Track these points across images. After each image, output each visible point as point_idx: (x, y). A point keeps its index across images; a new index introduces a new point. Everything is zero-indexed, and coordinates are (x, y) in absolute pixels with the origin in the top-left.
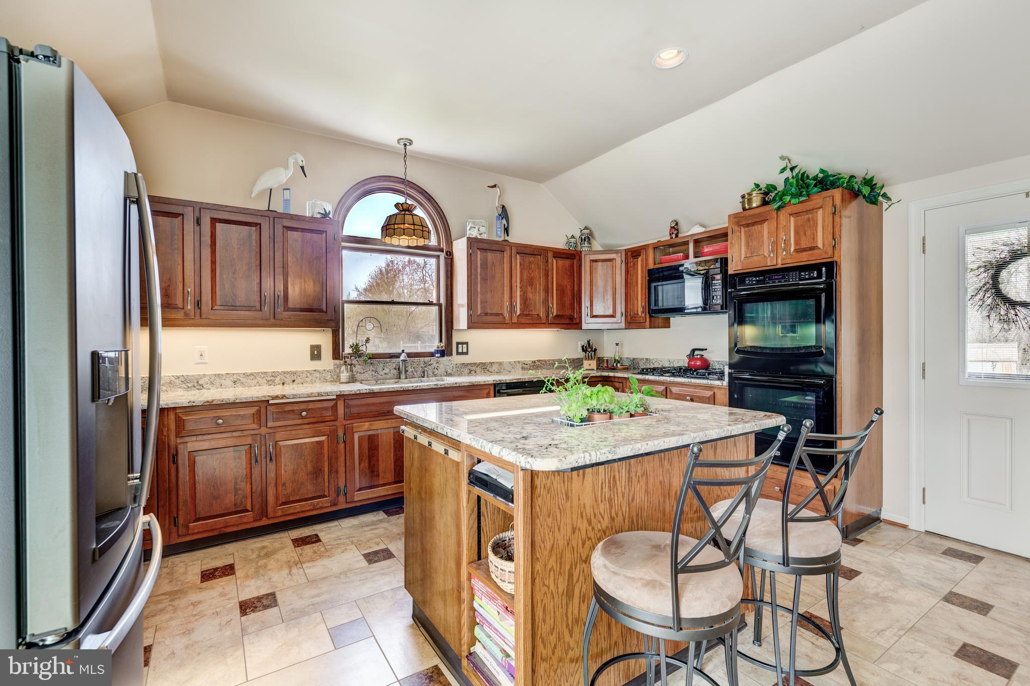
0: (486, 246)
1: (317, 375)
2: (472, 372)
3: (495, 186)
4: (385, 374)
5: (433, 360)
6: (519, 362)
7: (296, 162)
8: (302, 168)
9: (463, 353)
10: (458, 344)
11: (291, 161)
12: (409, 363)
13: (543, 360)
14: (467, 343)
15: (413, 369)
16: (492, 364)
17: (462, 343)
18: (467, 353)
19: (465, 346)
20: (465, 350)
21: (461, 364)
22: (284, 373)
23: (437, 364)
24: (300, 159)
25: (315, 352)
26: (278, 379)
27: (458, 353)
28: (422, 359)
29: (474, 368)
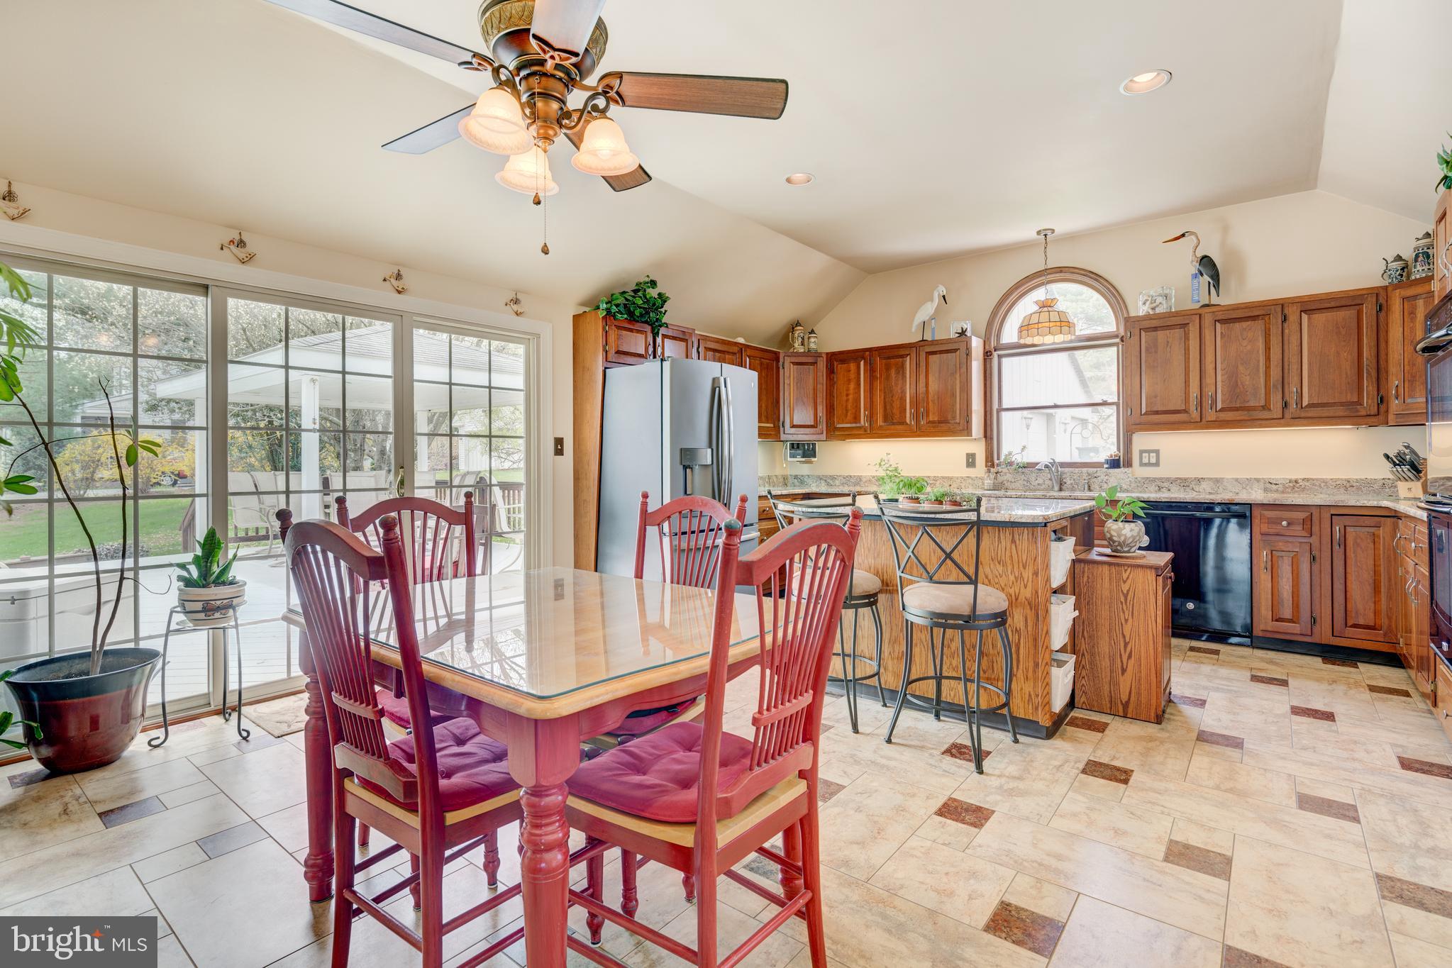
0: (1155, 323)
1: (970, 481)
2: (1164, 490)
3: (1183, 235)
4: (1039, 484)
5: (1101, 472)
6: (1258, 480)
7: (939, 295)
8: (944, 297)
9: (1149, 464)
10: (1142, 452)
11: (936, 295)
12: (1068, 474)
13: (1317, 480)
14: (1157, 452)
15: (1072, 481)
16: (1199, 480)
17: (1149, 452)
18: (1157, 464)
19: (1153, 455)
20: (1153, 460)
21: (1143, 478)
22: (943, 478)
23: (1107, 477)
24: (942, 290)
25: (971, 461)
26: (938, 482)
27: (1142, 464)
28: (1085, 470)
29: (1166, 485)
